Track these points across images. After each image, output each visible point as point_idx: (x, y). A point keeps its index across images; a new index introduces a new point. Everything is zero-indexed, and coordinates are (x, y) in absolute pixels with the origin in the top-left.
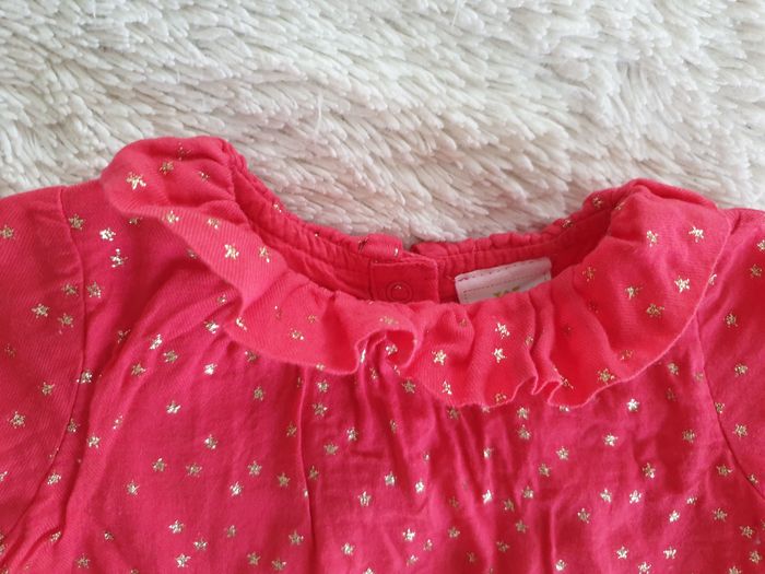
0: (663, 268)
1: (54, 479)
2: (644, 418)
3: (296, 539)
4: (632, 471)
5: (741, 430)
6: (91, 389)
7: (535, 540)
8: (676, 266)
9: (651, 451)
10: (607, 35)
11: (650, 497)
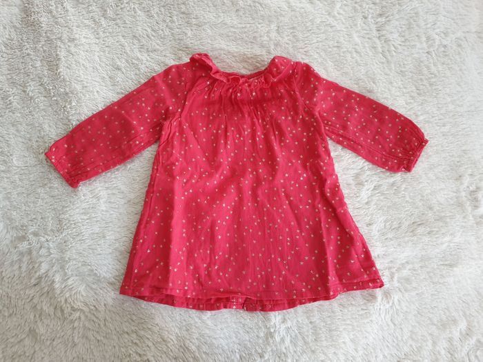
0: (279, 65)
1: (179, 110)
2: (289, 103)
3: (223, 126)
4: (288, 113)
5: (308, 102)
6: (186, 95)
7: (272, 130)
8: (282, 65)
9: (291, 109)
10: (271, 40)
11: (293, 118)
